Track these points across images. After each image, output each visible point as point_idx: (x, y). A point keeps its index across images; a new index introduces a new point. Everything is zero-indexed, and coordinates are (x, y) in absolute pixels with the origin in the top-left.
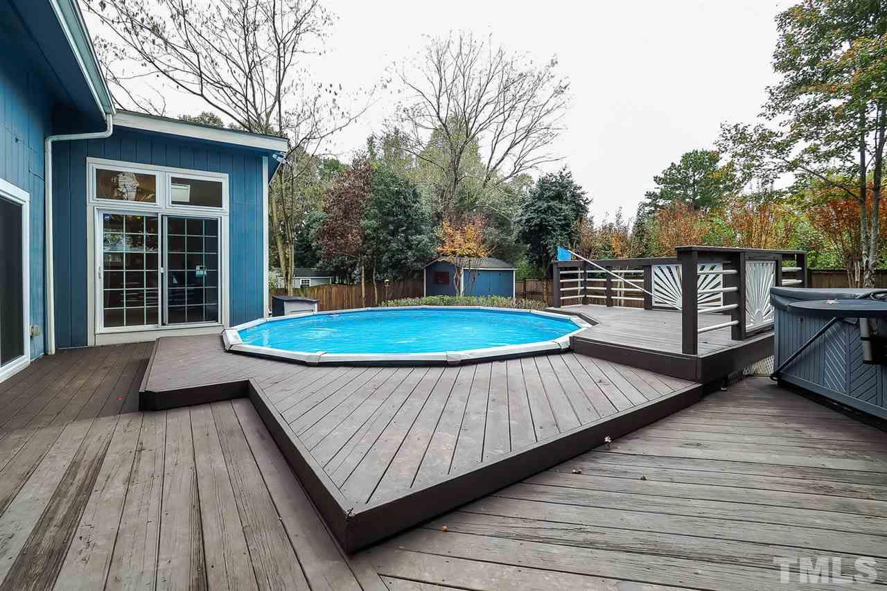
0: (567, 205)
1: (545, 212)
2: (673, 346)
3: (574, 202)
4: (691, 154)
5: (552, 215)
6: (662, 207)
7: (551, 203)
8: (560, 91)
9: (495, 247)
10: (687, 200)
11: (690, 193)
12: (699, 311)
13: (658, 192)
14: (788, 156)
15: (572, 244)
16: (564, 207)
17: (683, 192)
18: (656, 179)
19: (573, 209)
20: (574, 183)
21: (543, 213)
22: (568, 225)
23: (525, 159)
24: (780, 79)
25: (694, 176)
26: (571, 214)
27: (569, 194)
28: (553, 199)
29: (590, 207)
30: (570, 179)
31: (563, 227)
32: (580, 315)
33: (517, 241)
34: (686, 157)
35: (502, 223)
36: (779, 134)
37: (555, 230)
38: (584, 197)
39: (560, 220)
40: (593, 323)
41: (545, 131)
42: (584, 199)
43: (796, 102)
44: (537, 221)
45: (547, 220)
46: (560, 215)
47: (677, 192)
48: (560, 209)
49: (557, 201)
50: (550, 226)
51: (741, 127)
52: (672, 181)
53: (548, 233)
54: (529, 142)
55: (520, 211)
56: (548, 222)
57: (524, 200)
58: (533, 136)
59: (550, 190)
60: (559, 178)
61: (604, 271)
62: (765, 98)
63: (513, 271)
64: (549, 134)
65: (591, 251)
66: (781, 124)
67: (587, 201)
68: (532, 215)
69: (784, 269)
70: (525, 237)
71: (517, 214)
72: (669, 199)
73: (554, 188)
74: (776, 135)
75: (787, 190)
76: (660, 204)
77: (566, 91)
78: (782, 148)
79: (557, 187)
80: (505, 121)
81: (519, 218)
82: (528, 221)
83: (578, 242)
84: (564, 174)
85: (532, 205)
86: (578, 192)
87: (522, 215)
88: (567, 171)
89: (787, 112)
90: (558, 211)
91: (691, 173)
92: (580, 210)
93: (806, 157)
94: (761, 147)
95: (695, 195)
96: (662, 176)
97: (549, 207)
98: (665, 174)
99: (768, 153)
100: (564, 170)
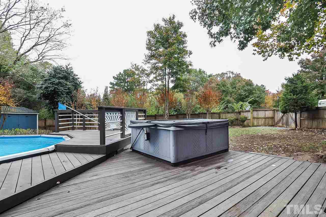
0: (70, 83)
1: (57, 84)
2: (97, 142)
3: (74, 82)
4: (127, 70)
5: (61, 86)
6: (116, 89)
7: (61, 81)
8: (67, 25)
9: (22, 101)
10: (125, 88)
11: (126, 85)
12: (106, 129)
13: (115, 83)
14: (149, 78)
15: (73, 102)
16: (68, 83)
17: (124, 84)
18: (114, 77)
19: (73, 85)
20: (74, 73)
21: (56, 85)
22: (71, 92)
23: (46, 54)
24: (148, 52)
25: (128, 79)
26: (72, 88)
27: (71, 78)
28: (62, 78)
29: (82, 85)
30: (72, 70)
31: (67, 93)
32: (68, 135)
33: (40, 98)
34: (125, 71)
35: (29, 87)
36: (147, 71)
37: (63, 94)
38: (79, 80)
39: (66, 90)
40: (71, 137)
41: (58, 43)
42: (79, 81)
43: (151, 61)
44: (52, 89)
45: (58, 89)
46: (66, 87)
47: (122, 84)
48: (66, 84)
49: (64, 80)
50: (60, 92)
51: (137, 65)
52: (120, 79)
53: (59, 95)
54: (47, 46)
55: (41, 83)
56: (59, 90)
57: (43, 76)
58: (51, 44)
59: (60, 74)
60: (65, 68)
61: (82, 115)
62: (144, 58)
63: (37, 114)
64: (60, 45)
65: (82, 106)
66: (147, 67)
67: (81, 82)
68: (49, 85)
69: (139, 114)
70: (45, 96)
71: (39, 83)
72: (119, 86)
73: (63, 73)
74: (146, 71)
75: (149, 89)
76: (116, 88)
77: (70, 27)
78: (148, 75)
79: (64, 73)
80: (31, 29)
81: (40, 86)
82: (46, 88)
83: (76, 101)
84: (68, 67)
85: (49, 80)
86: (76, 77)
87: (42, 84)
88: (70, 66)
89: (149, 64)
90: (65, 85)
91: (127, 78)
92: (77, 85)
93: (154, 79)
94: (143, 74)
95: (128, 86)
96: (116, 77)
97: (60, 83)
98: (117, 76)
99: (145, 76)
100: (69, 65)
